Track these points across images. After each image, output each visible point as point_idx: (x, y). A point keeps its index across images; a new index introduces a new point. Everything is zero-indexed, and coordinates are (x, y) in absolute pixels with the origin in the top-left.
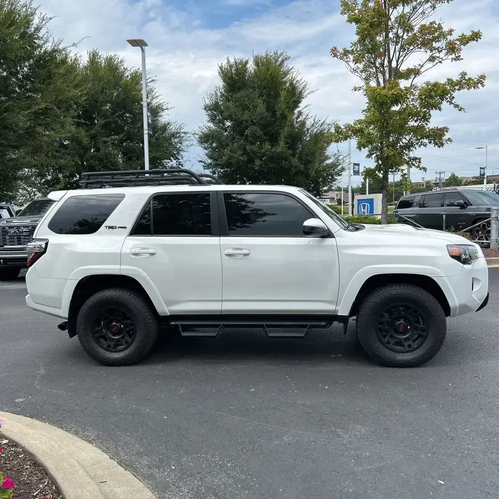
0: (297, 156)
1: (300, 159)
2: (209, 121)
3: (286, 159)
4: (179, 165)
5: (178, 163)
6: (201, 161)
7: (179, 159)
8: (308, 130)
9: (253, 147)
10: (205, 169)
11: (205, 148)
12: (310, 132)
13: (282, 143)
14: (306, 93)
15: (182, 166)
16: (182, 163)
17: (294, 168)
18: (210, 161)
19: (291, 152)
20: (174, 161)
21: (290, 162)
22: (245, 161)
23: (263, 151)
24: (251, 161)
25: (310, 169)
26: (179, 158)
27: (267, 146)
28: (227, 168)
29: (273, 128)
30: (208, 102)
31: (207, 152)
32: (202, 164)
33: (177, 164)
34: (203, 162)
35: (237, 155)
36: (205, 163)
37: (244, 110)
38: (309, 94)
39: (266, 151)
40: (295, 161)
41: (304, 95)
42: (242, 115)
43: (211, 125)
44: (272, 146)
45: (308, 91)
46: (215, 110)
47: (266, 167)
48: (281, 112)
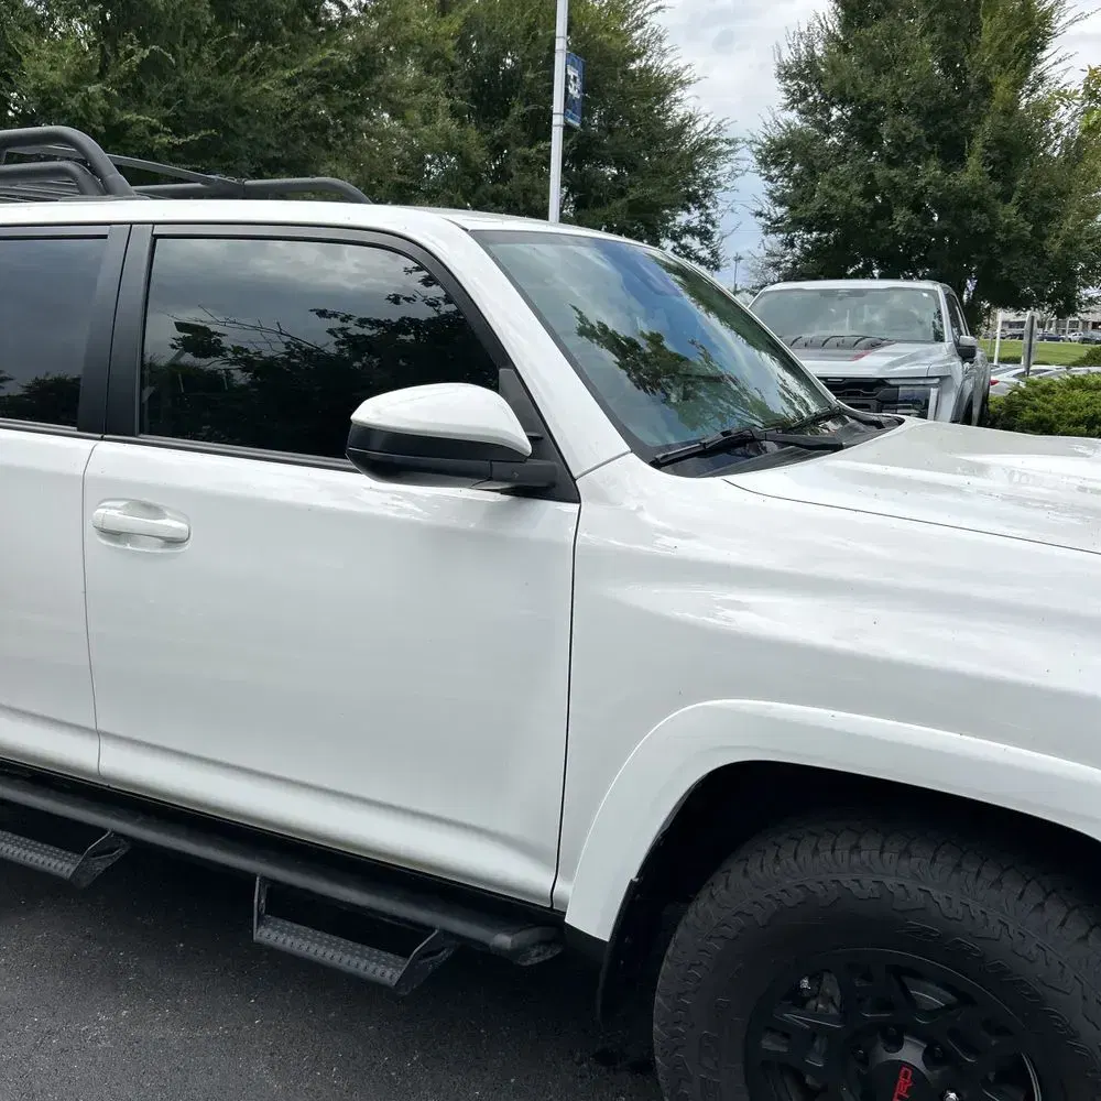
0: (1017, 195)
1: (1024, 208)
2: (786, 107)
3: (981, 206)
4: (706, 222)
5: (703, 218)
6: (760, 214)
7: (707, 208)
8: (1058, 127)
9: (893, 173)
10: (766, 233)
11: (770, 179)
12: (1064, 132)
13: (973, 162)
14: (1064, 21)
15: (713, 225)
16: (714, 217)
17: (1003, 232)
18: (780, 211)
19: (998, 187)
20: (696, 213)
21: (993, 217)
22: (869, 211)
23: (921, 183)
24: (885, 212)
25: (1049, 235)
26: (708, 204)
27: (931, 170)
28: (822, 230)
29: (956, 122)
30: (788, 56)
31: (771, 186)
32: (763, 220)
33: (700, 221)
34: (765, 215)
35: (846, 195)
36: (770, 219)
37: (877, 73)
38: (1072, 22)
39: (930, 183)
40: (1008, 213)
41: (1058, 25)
42: (872, 86)
43: (792, 116)
44: (947, 170)
45: (1069, 17)
46: (803, 77)
47: (925, 228)
48: (979, 73)
